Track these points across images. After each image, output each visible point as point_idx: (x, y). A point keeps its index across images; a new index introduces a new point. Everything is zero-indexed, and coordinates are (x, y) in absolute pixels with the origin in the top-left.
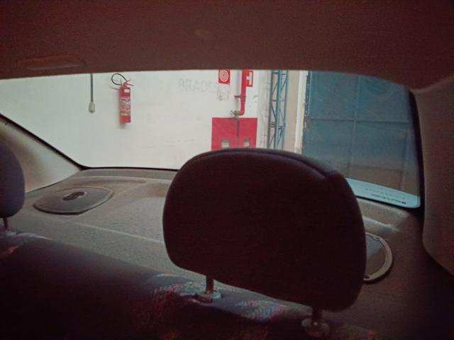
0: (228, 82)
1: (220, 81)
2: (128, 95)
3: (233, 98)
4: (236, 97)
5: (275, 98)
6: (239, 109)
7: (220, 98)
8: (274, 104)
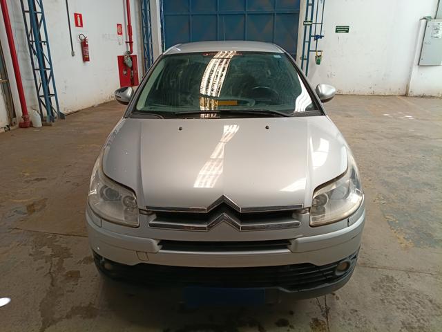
0: (121, 34)
1: (119, 34)
2: (87, 45)
3: (125, 43)
4: (127, 42)
5: (146, 42)
6: (129, 50)
7: (120, 44)
8: (146, 45)
